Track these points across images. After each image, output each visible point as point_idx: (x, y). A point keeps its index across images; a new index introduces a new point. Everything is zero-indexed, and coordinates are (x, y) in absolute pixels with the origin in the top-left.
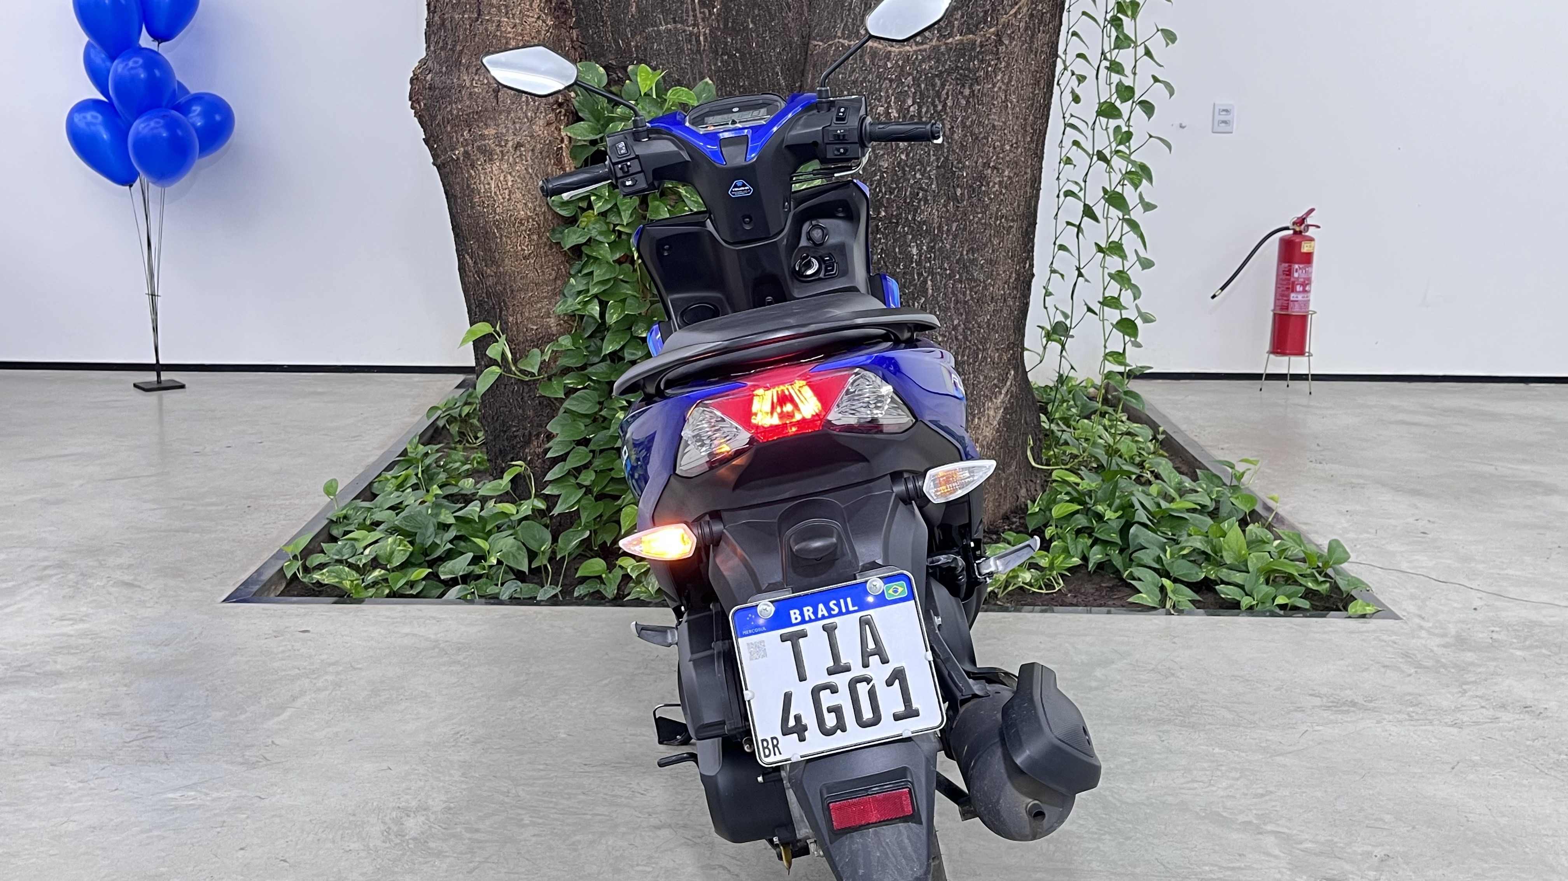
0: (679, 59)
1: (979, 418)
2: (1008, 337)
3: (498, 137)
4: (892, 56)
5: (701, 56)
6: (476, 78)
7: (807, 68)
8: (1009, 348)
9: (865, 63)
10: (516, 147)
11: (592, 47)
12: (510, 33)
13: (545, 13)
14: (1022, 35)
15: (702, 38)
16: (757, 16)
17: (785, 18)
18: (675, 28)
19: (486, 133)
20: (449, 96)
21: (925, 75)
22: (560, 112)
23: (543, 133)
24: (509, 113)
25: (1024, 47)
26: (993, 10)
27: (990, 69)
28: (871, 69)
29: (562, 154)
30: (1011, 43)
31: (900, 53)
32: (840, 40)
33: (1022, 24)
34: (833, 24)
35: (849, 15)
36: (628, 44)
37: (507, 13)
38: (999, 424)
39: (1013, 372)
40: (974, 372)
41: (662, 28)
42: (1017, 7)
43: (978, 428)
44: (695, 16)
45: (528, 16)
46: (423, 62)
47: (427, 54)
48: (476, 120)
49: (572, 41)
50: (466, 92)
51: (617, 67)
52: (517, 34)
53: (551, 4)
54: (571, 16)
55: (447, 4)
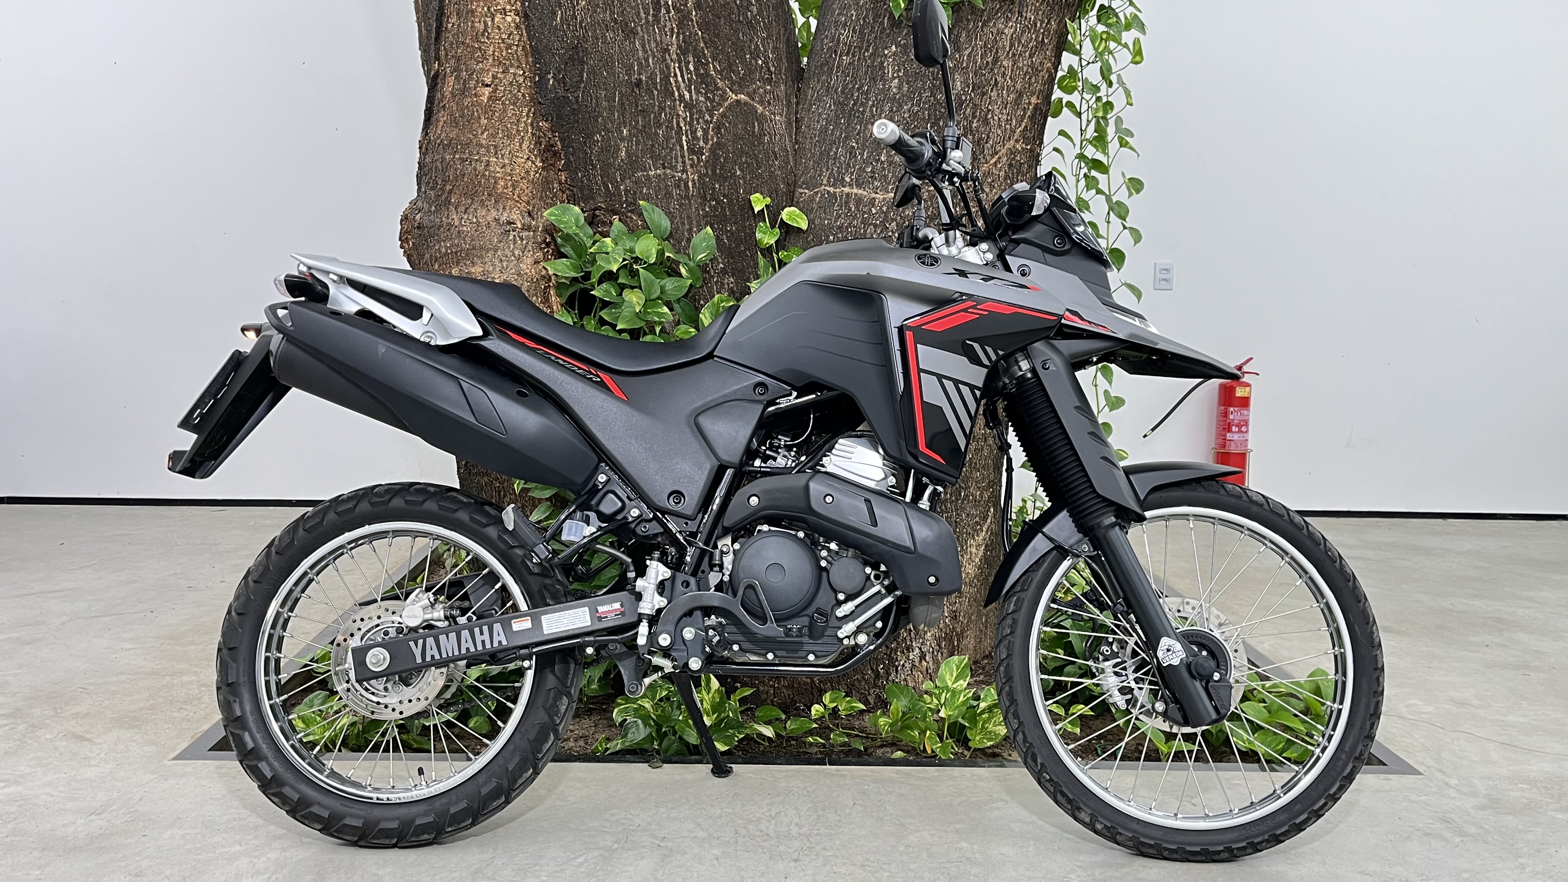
0: (668, 203)
1: (962, 556)
2: (989, 475)
4: (876, 203)
5: (690, 202)
6: (466, 217)
8: (989, 486)
9: (850, 210)
11: (581, 189)
12: (498, 172)
13: (534, 155)
14: (1001, 184)
15: (690, 184)
16: (744, 163)
17: (772, 166)
18: (665, 173)
19: (473, 271)
20: (437, 235)
22: (548, 251)
23: (531, 271)
24: (496, 251)
28: (856, 214)
29: (549, 292)
30: (991, 191)
31: (884, 199)
32: (826, 188)
33: (1002, 173)
34: (818, 172)
35: (834, 164)
36: (617, 188)
37: (496, 153)
38: (981, 561)
39: (992, 510)
40: (957, 510)
41: (652, 173)
42: (997, 157)
44: (684, 162)
45: (517, 157)
46: (414, 203)
47: (418, 196)
48: (463, 258)
49: (560, 183)
50: (454, 231)
51: (606, 210)
52: (506, 174)
53: (541, 145)
54: (560, 159)
55: (439, 145)
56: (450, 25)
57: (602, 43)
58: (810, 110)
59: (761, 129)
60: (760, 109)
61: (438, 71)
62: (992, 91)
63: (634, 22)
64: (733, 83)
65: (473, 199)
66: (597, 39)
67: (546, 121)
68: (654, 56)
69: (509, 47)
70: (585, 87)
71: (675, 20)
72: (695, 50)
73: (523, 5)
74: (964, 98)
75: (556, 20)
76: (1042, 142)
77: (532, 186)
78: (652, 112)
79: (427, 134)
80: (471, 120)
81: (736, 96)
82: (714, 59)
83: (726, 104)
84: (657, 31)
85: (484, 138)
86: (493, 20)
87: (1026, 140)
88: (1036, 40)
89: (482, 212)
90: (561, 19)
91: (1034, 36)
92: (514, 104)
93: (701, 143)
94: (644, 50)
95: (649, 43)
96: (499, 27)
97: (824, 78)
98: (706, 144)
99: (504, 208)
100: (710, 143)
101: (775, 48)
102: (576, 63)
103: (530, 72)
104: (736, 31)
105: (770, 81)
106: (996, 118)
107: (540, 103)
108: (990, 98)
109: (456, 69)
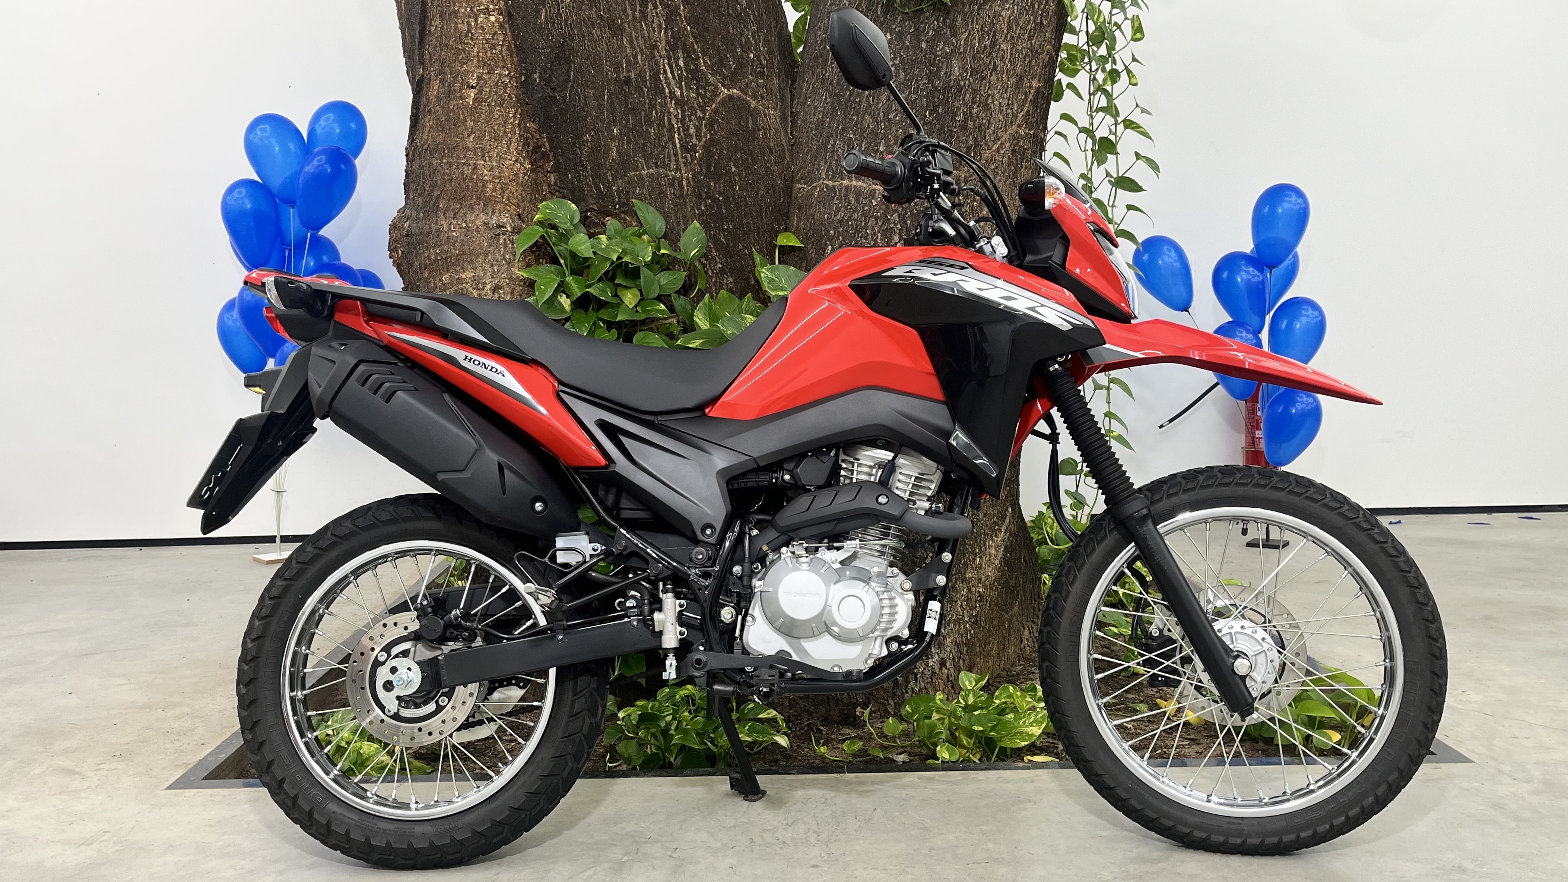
0: (661, 203)
1: (980, 557)
3: (476, 280)
4: (877, 194)
5: (685, 201)
6: (454, 222)
7: (792, 210)
8: (1006, 484)
9: (849, 203)
10: (494, 290)
11: (572, 190)
12: (486, 175)
13: (522, 157)
14: (1005, 170)
16: (739, 159)
18: (658, 172)
19: (464, 276)
20: (426, 242)
21: (910, 212)
22: (539, 255)
24: (486, 255)
25: (1008, 182)
26: (976, 146)
27: (975, 203)
28: (856, 207)
32: (825, 182)
33: (1005, 160)
34: (816, 166)
35: (832, 156)
36: (609, 189)
37: (483, 156)
38: (1000, 563)
39: (1009, 512)
41: (644, 172)
42: (999, 142)
43: (980, 568)
44: (677, 161)
45: (506, 159)
46: (402, 211)
47: (406, 204)
48: (453, 264)
49: (549, 186)
50: (444, 237)
51: (599, 212)
52: (494, 177)
53: (529, 147)
54: (549, 160)
55: (426, 150)
56: (433, 28)
57: (588, 40)
58: (805, 103)
59: (755, 123)
60: (753, 104)
61: (423, 76)
62: (991, 75)
63: (622, 19)
64: (725, 77)
65: (461, 204)
66: (584, 37)
67: (533, 122)
68: (642, 53)
69: (493, 47)
70: (572, 86)
71: (663, 16)
72: (685, 45)
73: (506, 3)
74: (962, 83)
75: (540, 19)
76: (1045, 128)
77: (521, 188)
78: (643, 110)
79: (413, 140)
80: (457, 122)
81: (728, 90)
82: (704, 54)
83: (719, 99)
84: (644, 27)
85: (470, 142)
86: (476, 20)
87: (1029, 125)
88: (1034, 21)
89: (470, 217)
90: (546, 16)
91: (1032, 18)
92: (501, 105)
93: (694, 140)
94: (632, 47)
95: (637, 39)
96: (482, 27)
97: (819, 70)
98: (700, 141)
99: (493, 212)
100: (704, 139)
101: (766, 42)
102: (562, 62)
103: (516, 70)
104: (726, 24)
105: (762, 75)
106: (996, 102)
107: (527, 104)
108: (990, 83)
109: (441, 72)
